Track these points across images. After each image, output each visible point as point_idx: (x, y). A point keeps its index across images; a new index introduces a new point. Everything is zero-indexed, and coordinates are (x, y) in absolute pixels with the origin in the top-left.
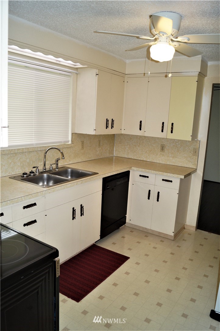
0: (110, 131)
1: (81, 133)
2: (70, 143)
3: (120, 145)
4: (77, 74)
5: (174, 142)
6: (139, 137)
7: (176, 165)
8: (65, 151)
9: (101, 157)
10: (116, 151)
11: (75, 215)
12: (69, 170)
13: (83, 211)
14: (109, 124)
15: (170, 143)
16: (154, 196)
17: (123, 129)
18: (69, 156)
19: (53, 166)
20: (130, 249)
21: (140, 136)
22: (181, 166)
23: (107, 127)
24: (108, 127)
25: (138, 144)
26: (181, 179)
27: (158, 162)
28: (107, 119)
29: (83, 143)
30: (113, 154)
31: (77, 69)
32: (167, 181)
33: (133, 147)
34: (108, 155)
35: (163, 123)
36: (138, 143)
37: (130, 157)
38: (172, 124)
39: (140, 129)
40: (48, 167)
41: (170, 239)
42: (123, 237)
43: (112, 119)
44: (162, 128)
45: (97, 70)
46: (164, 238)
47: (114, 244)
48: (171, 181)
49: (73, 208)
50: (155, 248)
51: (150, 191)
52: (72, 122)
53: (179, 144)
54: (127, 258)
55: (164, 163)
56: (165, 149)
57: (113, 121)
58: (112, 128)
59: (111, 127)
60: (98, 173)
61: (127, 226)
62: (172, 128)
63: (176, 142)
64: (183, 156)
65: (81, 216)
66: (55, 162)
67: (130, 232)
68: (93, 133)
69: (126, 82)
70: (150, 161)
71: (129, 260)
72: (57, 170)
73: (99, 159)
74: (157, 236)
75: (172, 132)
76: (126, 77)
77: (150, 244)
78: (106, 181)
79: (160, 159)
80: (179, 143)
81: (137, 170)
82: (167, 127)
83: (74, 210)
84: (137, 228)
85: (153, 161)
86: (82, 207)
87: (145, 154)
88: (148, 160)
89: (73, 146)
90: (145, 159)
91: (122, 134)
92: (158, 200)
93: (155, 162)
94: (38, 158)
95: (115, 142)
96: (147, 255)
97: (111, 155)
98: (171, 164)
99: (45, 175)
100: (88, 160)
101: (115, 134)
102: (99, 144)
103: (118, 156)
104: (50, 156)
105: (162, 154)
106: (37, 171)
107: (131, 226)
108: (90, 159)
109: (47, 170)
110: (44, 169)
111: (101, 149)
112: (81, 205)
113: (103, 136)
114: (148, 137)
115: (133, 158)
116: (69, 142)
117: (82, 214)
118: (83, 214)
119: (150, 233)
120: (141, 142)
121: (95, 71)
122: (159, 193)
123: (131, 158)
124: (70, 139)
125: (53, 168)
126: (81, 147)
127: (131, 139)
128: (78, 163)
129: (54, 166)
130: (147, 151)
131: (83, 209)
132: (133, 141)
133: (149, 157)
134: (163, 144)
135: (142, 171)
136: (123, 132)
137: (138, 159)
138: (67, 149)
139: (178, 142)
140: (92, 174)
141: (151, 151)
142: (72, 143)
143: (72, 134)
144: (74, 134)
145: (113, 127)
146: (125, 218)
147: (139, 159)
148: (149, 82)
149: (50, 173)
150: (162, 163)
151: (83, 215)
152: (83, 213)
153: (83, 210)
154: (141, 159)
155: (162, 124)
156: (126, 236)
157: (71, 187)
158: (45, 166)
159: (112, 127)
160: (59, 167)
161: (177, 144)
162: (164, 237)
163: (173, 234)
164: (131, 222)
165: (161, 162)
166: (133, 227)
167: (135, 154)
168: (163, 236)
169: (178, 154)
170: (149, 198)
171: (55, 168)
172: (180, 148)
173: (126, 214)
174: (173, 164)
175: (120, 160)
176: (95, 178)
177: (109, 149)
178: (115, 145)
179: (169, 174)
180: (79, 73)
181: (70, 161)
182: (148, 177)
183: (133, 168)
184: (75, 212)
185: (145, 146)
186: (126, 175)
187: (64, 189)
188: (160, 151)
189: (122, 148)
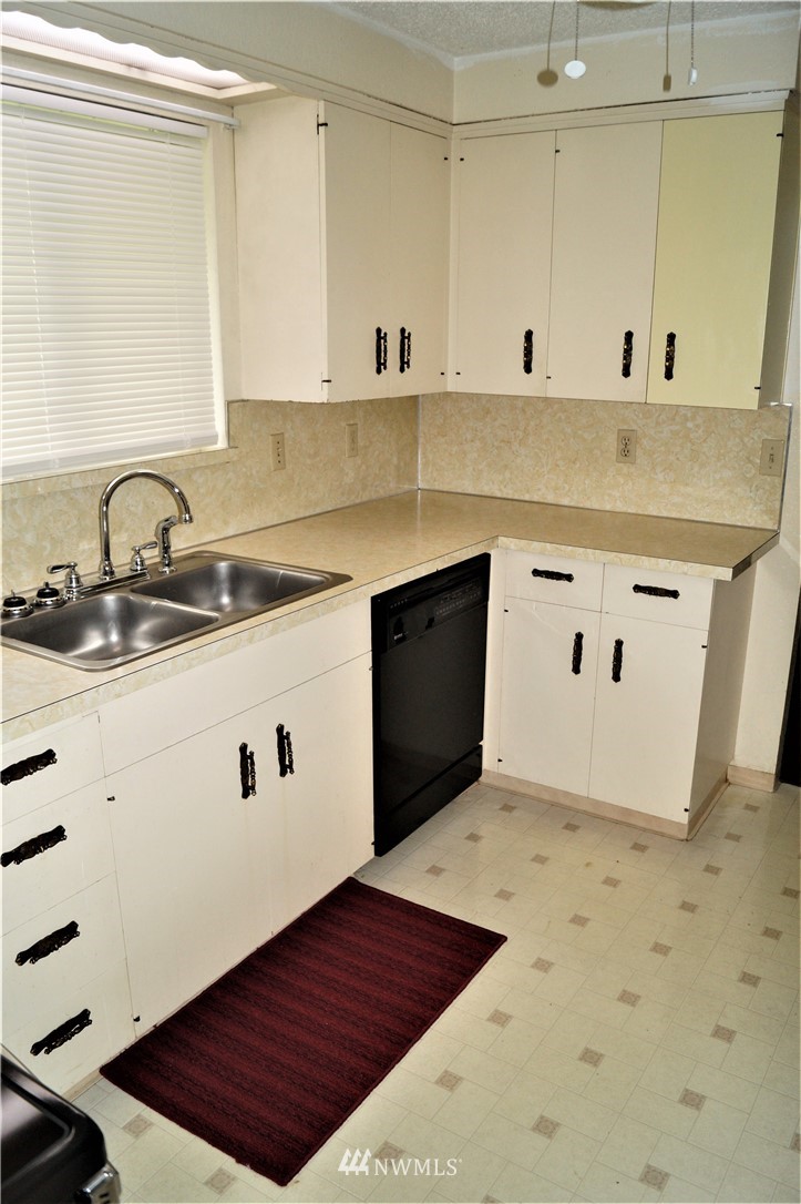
0: (394, 384)
1: (269, 399)
2: (222, 444)
3: (443, 440)
4: (232, 129)
5: (677, 418)
6: (520, 404)
7: (685, 517)
8: (201, 480)
9: (365, 497)
10: (426, 464)
11: (253, 777)
12: (223, 566)
13: (290, 756)
14: (391, 349)
15: (658, 423)
16: (598, 657)
17: (450, 375)
18: (223, 503)
19: (146, 554)
20: (504, 895)
21: (528, 400)
22: (707, 520)
23: (381, 366)
24: (385, 364)
25: (518, 432)
26: (719, 584)
27: (608, 508)
28: (379, 331)
29: (279, 441)
30: (413, 479)
31: (230, 105)
32: (656, 594)
33: (497, 448)
34: (392, 487)
35: (629, 336)
36: (517, 428)
37: (486, 490)
38: (671, 338)
39: (528, 369)
40: (122, 562)
41: (671, 837)
42: (474, 837)
43: (403, 330)
44: (625, 358)
45: (322, 102)
46: (645, 830)
47: (435, 871)
48: (674, 594)
49: (243, 748)
50: (611, 882)
51: (579, 637)
52: (224, 350)
53: (698, 426)
54: (492, 941)
55: (634, 511)
56: (639, 452)
57: (404, 336)
58: (402, 370)
59: (399, 364)
60: (347, 578)
61: (488, 786)
62: (670, 358)
63: (687, 420)
64: (718, 476)
65: (283, 773)
66: (156, 535)
67: (502, 809)
68: (319, 395)
69: (454, 159)
70: (572, 504)
71: (504, 949)
72: (166, 569)
73: (357, 505)
74: (617, 822)
75: (669, 375)
76: (453, 136)
77: (588, 865)
78: (388, 610)
79: (618, 494)
80: (699, 421)
81: (522, 550)
82: (649, 355)
83: (246, 759)
84: (531, 792)
85: (588, 505)
86: (283, 738)
87: (548, 472)
88: (565, 502)
89: (235, 458)
90: (550, 499)
91: (448, 394)
92: (616, 678)
93: (596, 506)
94: (75, 523)
95: (421, 428)
96: (579, 921)
97: (407, 487)
98: (665, 514)
99: (110, 600)
100: (307, 514)
101: (417, 397)
102: (353, 440)
103: (437, 488)
104: (132, 509)
105: (625, 470)
106: (74, 585)
107: (503, 784)
108: (318, 511)
109: (118, 576)
110: (106, 573)
111: (359, 462)
112: (280, 729)
113: (369, 407)
114: (560, 401)
115: (499, 495)
116: (216, 443)
117: (285, 768)
118: (291, 766)
119: (585, 812)
120: (532, 423)
121: (312, 109)
122: (619, 644)
123: (489, 494)
124: (220, 426)
125: (147, 563)
126: (271, 461)
127: (488, 412)
128: (262, 532)
129: (152, 556)
130: (561, 463)
131: (289, 744)
132: (497, 423)
133: (567, 487)
134: (625, 427)
135: (542, 553)
136: (452, 385)
137: (522, 498)
138: (208, 471)
139: (693, 418)
140: (322, 582)
141: (574, 463)
142: (230, 447)
143: (229, 404)
144: (236, 404)
145: (408, 363)
146: (477, 751)
147: (527, 497)
148: (557, 151)
149: (133, 591)
150: (624, 509)
151: (292, 772)
152: (291, 762)
153: (290, 751)
154: (536, 499)
155: (623, 341)
156: (485, 830)
157: (222, 655)
158: (109, 559)
159: (404, 364)
160: (173, 556)
161: (690, 425)
162: (648, 827)
163: (684, 818)
164: (504, 769)
165: (620, 507)
166: (512, 788)
167: (507, 475)
168: (642, 824)
169: (696, 469)
170: (576, 670)
171: (158, 560)
172: (705, 445)
173: (482, 739)
174: (674, 515)
175: (446, 507)
176: (336, 600)
177: (395, 460)
178: (421, 440)
179: (663, 563)
180: (240, 127)
181: (226, 523)
182: (569, 578)
183: (502, 540)
184: (253, 763)
185: (548, 439)
186: (475, 573)
187: (190, 667)
188: (614, 457)
189: (451, 455)
